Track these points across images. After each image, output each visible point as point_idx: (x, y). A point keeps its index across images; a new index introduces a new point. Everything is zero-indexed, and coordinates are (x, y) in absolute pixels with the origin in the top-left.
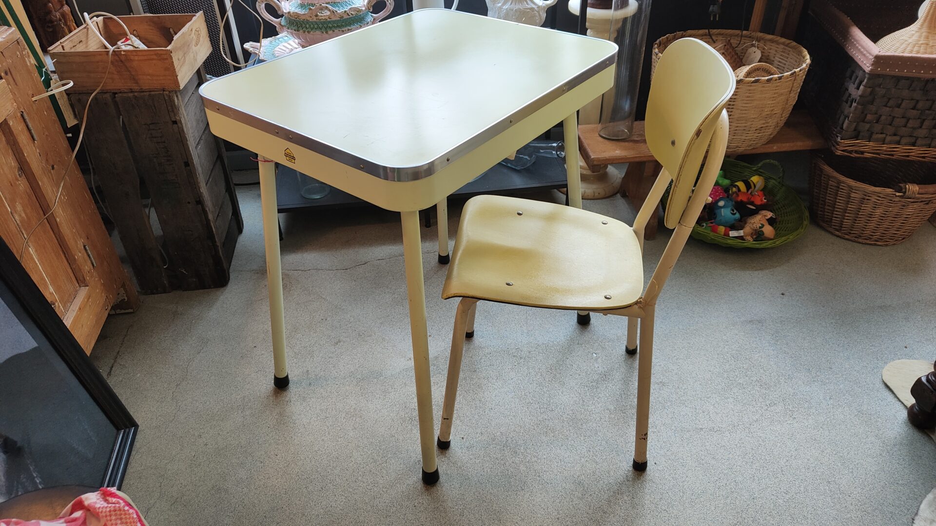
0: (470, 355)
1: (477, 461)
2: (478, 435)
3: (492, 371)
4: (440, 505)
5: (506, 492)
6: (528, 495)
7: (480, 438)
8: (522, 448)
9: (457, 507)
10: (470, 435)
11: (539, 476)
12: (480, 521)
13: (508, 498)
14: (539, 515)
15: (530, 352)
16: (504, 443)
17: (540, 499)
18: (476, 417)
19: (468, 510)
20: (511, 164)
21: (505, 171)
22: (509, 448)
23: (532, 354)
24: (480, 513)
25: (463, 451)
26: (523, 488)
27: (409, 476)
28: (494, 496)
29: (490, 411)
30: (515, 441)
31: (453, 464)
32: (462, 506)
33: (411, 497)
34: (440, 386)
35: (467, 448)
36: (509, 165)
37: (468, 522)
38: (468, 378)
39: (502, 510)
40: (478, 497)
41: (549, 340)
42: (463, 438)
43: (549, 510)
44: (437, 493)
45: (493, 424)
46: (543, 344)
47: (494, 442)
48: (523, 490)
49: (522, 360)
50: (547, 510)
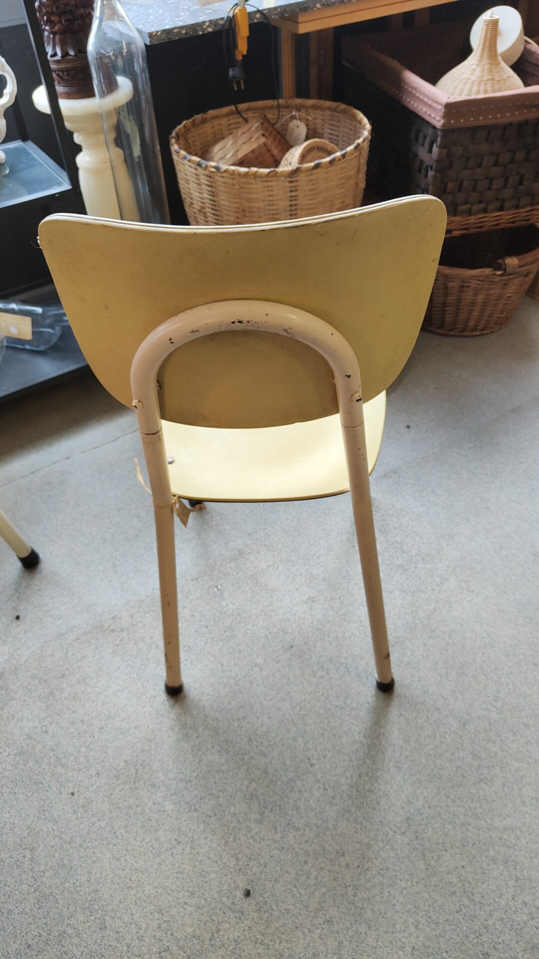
0: (51, 652)
1: (103, 824)
2: (94, 779)
3: (88, 667)
4: (67, 926)
5: (157, 858)
6: (189, 848)
7: (97, 783)
8: (161, 774)
9: (92, 918)
10: (82, 784)
11: (196, 810)
12: (133, 926)
13: (162, 867)
14: (213, 876)
15: (132, 617)
16: (134, 776)
17: (206, 849)
18: (83, 750)
19: (110, 914)
20: (30, 344)
21: (25, 356)
22: (142, 782)
23: (136, 618)
24: (129, 911)
25: (79, 815)
26: (179, 840)
27: (7, 896)
28: (142, 872)
29: (100, 732)
30: (148, 768)
31: (69, 843)
32: (100, 912)
33: (18, 932)
34: (18, 720)
35: (83, 807)
36: (27, 347)
37: (115, 936)
38: (56, 691)
39: (159, 892)
40: (118, 884)
41: (153, 589)
42: (73, 794)
43: (224, 861)
44: (57, 905)
45: (110, 752)
46: (147, 597)
47: (119, 782)
48: (179, 843)
49: (125, 633)
50: (221, 861)
